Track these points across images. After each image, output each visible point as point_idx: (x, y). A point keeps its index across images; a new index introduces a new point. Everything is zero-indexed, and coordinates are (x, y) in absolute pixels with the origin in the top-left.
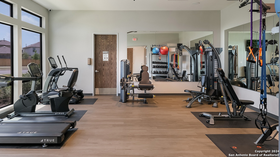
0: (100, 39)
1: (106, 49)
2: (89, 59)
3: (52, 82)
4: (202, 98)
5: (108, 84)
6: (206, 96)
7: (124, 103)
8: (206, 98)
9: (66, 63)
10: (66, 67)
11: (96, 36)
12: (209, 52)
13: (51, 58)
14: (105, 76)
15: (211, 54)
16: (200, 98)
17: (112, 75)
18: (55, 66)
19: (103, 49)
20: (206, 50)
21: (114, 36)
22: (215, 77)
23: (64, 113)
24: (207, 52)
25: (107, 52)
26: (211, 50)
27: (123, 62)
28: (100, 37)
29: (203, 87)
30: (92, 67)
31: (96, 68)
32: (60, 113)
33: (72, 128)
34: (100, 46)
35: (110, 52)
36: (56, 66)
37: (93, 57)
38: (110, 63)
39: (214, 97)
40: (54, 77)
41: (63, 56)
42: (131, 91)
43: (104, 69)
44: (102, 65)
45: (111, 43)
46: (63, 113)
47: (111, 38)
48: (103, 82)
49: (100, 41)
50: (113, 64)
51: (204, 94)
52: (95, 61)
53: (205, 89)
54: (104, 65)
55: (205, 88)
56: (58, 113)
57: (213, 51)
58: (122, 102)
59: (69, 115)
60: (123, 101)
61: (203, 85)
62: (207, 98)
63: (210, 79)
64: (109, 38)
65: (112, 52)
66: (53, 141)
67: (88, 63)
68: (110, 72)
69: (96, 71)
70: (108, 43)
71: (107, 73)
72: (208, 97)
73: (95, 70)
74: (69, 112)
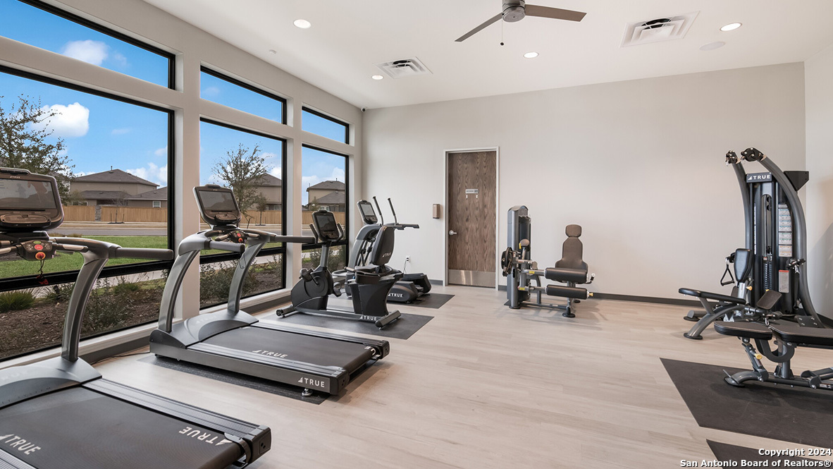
0: (460, 162)
1: (473, 184)
2: (435, 206)
3: (367, 253)
4: (738, 313)
5: (477, 262)
6: (751, 311)
7: (513, 308)
8: (749, 317)
9: (394, 215)
10: (394, 222)
11: (451, 156)
12: (761, 183)
13: (364, 202)
14: (470, 243)
15: (768, 189)
16: (730, 314)
17: (485, 242)
18: (371, 218)
19: (466, 184)
20: (751, 178)
21: (492, 154)
22: (780, 255)
23: (377, 319)
24: (754, 184)
25: (474, 190)
26: (768, 177)
27: (513, 212)
28: (460, 158)
29: (741, 284)
30: (443, 224)
31: (450, 225)
32: (368, 318)
33: (378, 358)
34: (459, 178)
35: (481, 190)
36: (373, 220)
37: (443, 202)
38: (481, 216)
39: (778, 313)
40: (369, 244)
41: (389, 199)
42: (533, 283)
43: (467, 229)
44: (465, 219)
45: (485, 170)
46: (375, 318)
47: (484, 159)
48: (467, 256)
49: (460, 167)
50: (487, 218)
51: (743, 302)
52: (449, 211)
53: (746, 289)
54: (467, 220)
55: (748, 288)
56: (365, 317)
57: (774, 180)
58: (510, 306)
59: (383, 324)
60: (512, 305)
61: (739, 278)
62: (754, 316)
63: (765, 262)
64: (479, 160)
65: (486, 191)
66: (322, 385)
67: (433, 215)
68: (480, 236)
69: (452, 232)
70: (478, 171)
71: (475, 237)
72: (756, 313)
73: (449, 230)
74: (386, 316)
